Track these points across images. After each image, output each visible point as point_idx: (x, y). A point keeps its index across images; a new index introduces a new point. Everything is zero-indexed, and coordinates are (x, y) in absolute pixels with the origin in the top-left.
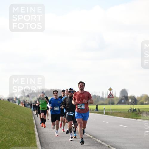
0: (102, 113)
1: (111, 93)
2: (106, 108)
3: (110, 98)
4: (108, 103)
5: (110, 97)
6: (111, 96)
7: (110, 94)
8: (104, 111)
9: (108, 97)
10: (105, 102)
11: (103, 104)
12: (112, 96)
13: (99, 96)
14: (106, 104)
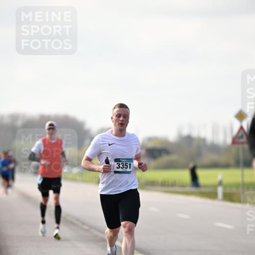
0: (212, 195)
2: (226, 181)
4: (232, 162)
5: (241, 140)
6: (242, 137)
7: (239, 132)
8: (220, 190)
9: (234, 142)
10: (223, 159)
11: (215, 165)
13: (204, 140)
14: (226, 166)
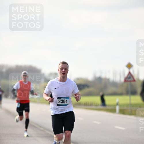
1: (130, 73)
3: (129, 83)
5: (129, 80)
6: (130, 78)
7: (128, 75)
11: (114, 94)
12: (132, 79)
